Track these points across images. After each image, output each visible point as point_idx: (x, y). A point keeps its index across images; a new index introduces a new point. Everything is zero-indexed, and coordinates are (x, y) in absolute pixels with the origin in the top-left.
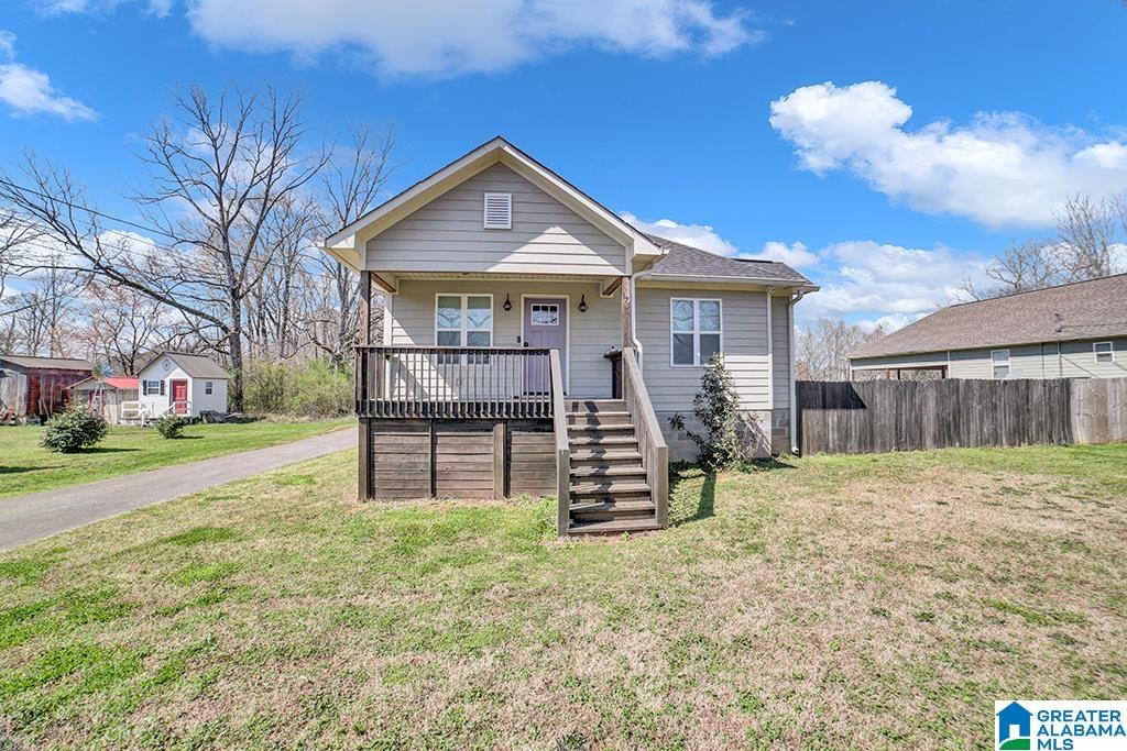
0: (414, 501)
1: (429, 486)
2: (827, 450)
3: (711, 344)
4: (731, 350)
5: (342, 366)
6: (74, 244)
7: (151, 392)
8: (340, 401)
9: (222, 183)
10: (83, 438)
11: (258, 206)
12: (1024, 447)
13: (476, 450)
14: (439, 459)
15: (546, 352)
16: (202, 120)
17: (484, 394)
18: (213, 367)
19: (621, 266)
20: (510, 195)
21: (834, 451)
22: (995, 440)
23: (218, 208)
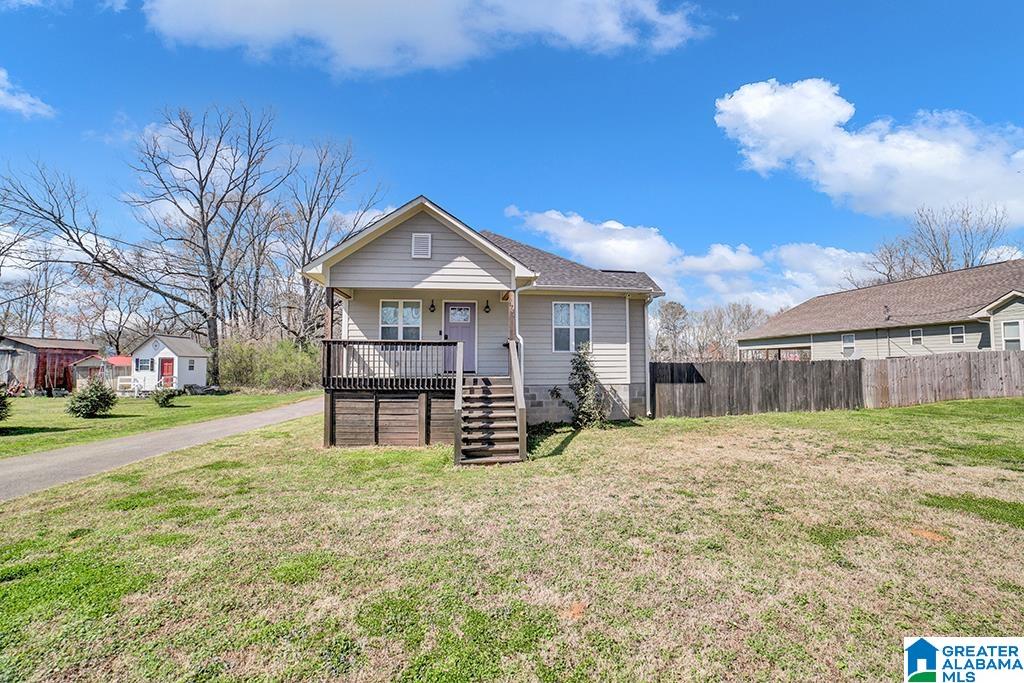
0: (362, 447)
1: (373, 436)
2: (675, 414)
3: (583, 336)
4: (598, 340)
5: (305, 346)
6: (75, 241)
7: (142, 368)
8: (304, 376)
9: (202, 189)
10: (98, 405)
11: (234, 208)
12: (828, 412)
13: (406, 411)
14: (381, 418)
15: (455, 344)
16: (188, 136)
17: (412, 372)
18: (196, 347)
19: (508, 284)
20: (430, 235)
21: (680, 416)
22: (806, 406)
23: (199, 209)
